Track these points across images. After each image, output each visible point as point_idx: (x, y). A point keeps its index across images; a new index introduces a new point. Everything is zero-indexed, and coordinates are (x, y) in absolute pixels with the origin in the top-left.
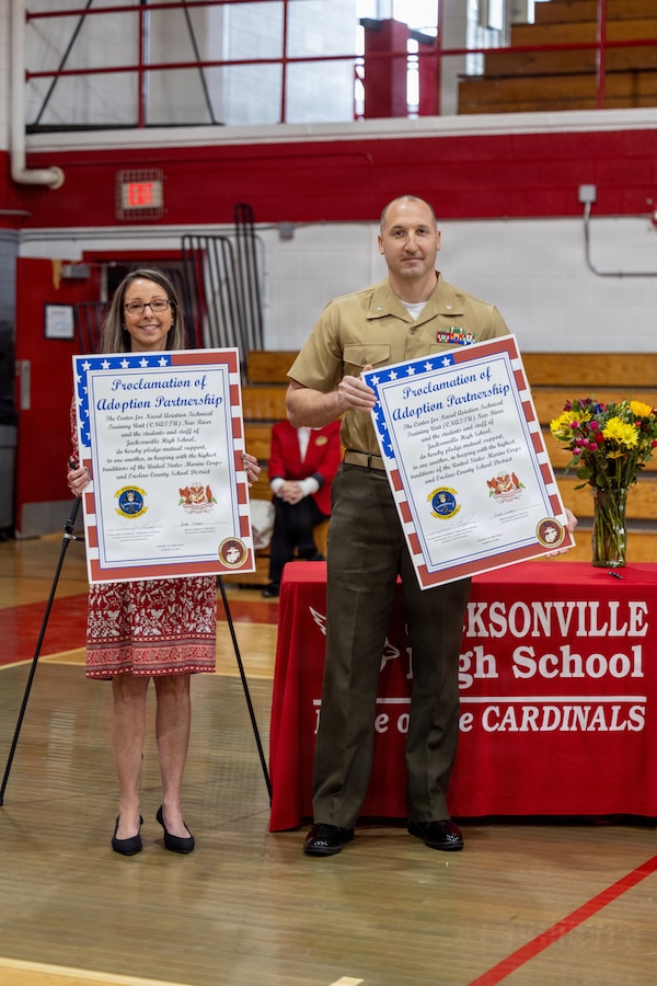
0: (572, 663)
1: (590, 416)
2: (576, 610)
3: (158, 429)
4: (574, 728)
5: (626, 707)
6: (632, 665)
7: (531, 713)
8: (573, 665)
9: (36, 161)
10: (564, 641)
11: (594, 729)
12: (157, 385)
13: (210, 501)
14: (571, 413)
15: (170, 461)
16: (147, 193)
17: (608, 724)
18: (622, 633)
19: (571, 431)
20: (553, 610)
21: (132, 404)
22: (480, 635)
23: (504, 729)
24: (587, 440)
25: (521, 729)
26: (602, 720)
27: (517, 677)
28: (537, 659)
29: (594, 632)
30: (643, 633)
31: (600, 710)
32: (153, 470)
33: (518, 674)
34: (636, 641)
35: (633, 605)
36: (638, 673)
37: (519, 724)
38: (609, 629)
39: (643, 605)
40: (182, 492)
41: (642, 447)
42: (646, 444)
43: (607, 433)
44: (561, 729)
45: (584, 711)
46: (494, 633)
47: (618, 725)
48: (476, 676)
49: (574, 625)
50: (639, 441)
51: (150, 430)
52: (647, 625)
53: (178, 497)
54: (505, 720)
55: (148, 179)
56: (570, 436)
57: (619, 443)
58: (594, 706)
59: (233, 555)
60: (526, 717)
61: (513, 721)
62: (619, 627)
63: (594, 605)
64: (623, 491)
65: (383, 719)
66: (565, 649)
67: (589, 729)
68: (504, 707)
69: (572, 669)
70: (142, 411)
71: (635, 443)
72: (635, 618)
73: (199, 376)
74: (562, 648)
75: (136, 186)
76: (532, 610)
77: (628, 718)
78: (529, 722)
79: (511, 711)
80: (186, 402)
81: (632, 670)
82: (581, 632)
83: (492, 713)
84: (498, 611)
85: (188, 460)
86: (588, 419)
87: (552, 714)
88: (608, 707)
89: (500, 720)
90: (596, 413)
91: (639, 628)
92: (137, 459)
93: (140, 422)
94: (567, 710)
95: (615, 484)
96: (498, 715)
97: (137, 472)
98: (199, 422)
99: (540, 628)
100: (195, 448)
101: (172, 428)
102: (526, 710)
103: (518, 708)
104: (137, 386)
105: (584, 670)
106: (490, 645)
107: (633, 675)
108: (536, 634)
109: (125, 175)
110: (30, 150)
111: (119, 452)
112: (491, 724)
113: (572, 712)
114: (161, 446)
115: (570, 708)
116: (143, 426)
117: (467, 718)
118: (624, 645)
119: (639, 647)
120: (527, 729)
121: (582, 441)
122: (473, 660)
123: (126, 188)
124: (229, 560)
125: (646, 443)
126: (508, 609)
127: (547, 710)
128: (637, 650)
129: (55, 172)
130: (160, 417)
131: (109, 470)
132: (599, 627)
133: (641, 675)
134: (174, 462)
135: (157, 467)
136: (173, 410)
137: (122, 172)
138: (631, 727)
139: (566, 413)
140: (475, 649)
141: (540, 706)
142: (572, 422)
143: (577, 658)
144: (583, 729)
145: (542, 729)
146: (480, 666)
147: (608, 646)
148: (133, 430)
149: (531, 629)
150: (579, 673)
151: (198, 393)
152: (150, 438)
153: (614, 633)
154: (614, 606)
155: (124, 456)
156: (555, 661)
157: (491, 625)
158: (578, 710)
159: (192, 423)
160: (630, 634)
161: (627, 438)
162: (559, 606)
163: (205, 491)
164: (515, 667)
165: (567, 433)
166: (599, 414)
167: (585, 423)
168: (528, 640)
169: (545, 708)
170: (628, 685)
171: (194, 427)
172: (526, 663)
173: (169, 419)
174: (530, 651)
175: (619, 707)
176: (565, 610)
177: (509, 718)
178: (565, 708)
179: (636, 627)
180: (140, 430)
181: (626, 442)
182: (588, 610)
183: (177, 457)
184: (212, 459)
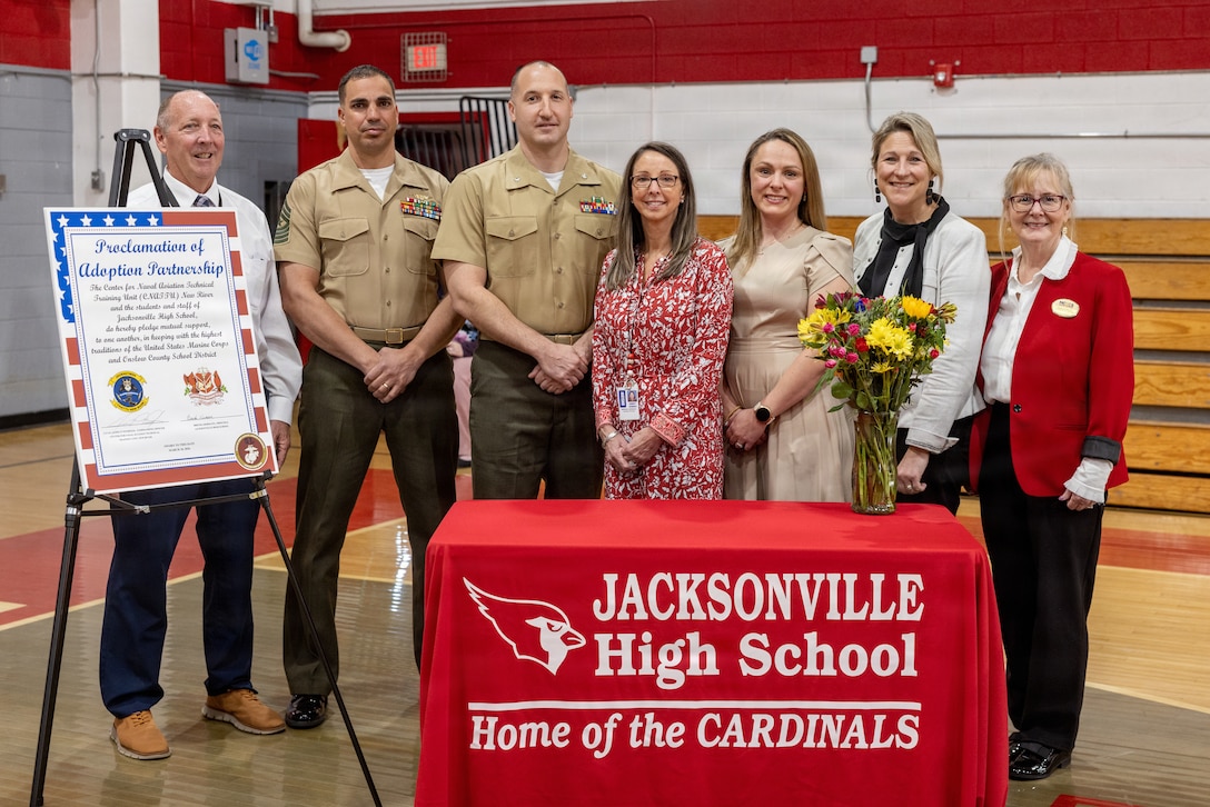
0: (820, 656)
1: (848, 316)
2: (826, 584)
3: (152, 302)
4: (822, 744)
5: (893, 717)
6: (903, 660)
7: (764, 724)
8: (820, 658)
9: (323, 23)
10: (810, 627)
11: (849, 746)
12: (148, 248)
13: (219, 390)
14: (826, 311)
15: (169, 341)
16: (429, 56)
17: (869, 739)
18: (888, 616)
19: (825, 335)
20: (795, 584)
21: (122, 271)
22: (695, 617)
23: (727, 745)
24: (844, 349)
25: (750, 745)
26: (861, 734)
27: (745, 674)
28: (772, 651)
29: (850, 615)
30: (917, 616)
31: (858, 721)
32: (151, 352)
33: (746, 670)
34: (907, 626)
35: (904, 579)
36: (910, 671)
37: (747, 737)
38: (870, 610)
39: (917, 579)
40: (188, 379)
41: (917, 356)
42: (923, 354)
43: (871, 340)
44: (805, 745)
45: (836, 723)
46: (714, 615)
47: (883, 739)
48: (689, 672)
49: (823, 605)
50: (915, 350)
51: (144, 303)
52: (922, 606)
53: (183, 386)
54: (729, 733)
55: (432, 42)
56: (823, 341)
57: (887, 353)
58: (850, 714)
59: (252, 455)
60: (757, 729)
61: (739, 733)
62: (884, 608)
63: (851, 579)
64: (892, 414)
65: (562, 730)
66: (811, 637)
67: (842, 746)
68: (726, 715)
69: (820, 665)
70: (133, 280)
71: (909, 353)
72: (907, 595)
73: (195, 239)
74: (806, 636)
75: (421, 49)
76: (765, 585)
77: (896, 731)
78: (761, 735)
79: (736, 720)
80: (182, 271)
81: (902, 666)
82: (833, 615)
83: (711, 723)
84: (719, 585)
85: (190, 340)
86: (846, 319)
87: (792, 724)
88: (868, 717)
89: (722, 732)
90: (856, 311)
91: (911, 610)
92: (131, 339)
93: (131, 293)
94: (813, 719)
95: (881, 406)
96: (719, 726)
97: (132, 354)
98: (200, 295)
99: (777, 609)
100: (197, 326)
101: (170, 302)
102: (757, 718)
103: (747, 715)
104: (125, 249)
105: (836, 665)
106: (709, 631)
107: (903, 673)
108: (771, 616)
109: (409, 38)
110: (317, 14)
111: (109, 330)
112: (709, 737)
113: (820, 723)
114: (158, 322)
115: (817, 717)
116: (135, 298)
117: (677, 730)
118: (891, 632)
119: (912, 635)
120: (758, 745)
121: (837, 350)
122: (686, 651)
123: (411, 50)
124: (247, 460)
125: (923, 352)
126: (733, 582)
127: (785, 719)
128: (909, 639)
129: (343, 35)
130: (154, 287)
131: (99, 352)
132: (857, 608)
133: (914, 673)
134: (175, 343)
135: (156, 348)
136: (168, 279)
137: (407, 35)
138: (899, 743)
139: (819, 311)
140: (689, 636)
141: (776, 713)
142: (824, 324)
143: (827, 650)
144: (835, 745)
145: (778, 745)
146: (694, 659)
147: (870, 634)
148: (124, 303)
149: (765, 609)
150: (829, 671)
151: (194, 260)
152: (144, 313)
153: (877, 615)
154: (877, 579)
155: (115, 335)
156: (796, 653)
157: (709, 604)
158: (827, 720)
159: (192, 296)
160: (899, 617)
161: (898, 347)
162: (803, 578)
163: (213, 378)
164: (742, 662)
165: (819, 338)
166: (861, 314)
167: (842, 325)
168: (760, 625)
169: (782, 717)
170: (895, 687)
171: (194, 301)
172: (756, 656)
173: (165, 290)
174: (763, 639)
175: (884, 717)
176: (811, 584)
177: (734, 729)
178: (809, 717)
179: (908, 608)
180: (132, 303)
181: (897, 352)
182: (842, 585)
183: (178, 337)
184: (218, 340)
